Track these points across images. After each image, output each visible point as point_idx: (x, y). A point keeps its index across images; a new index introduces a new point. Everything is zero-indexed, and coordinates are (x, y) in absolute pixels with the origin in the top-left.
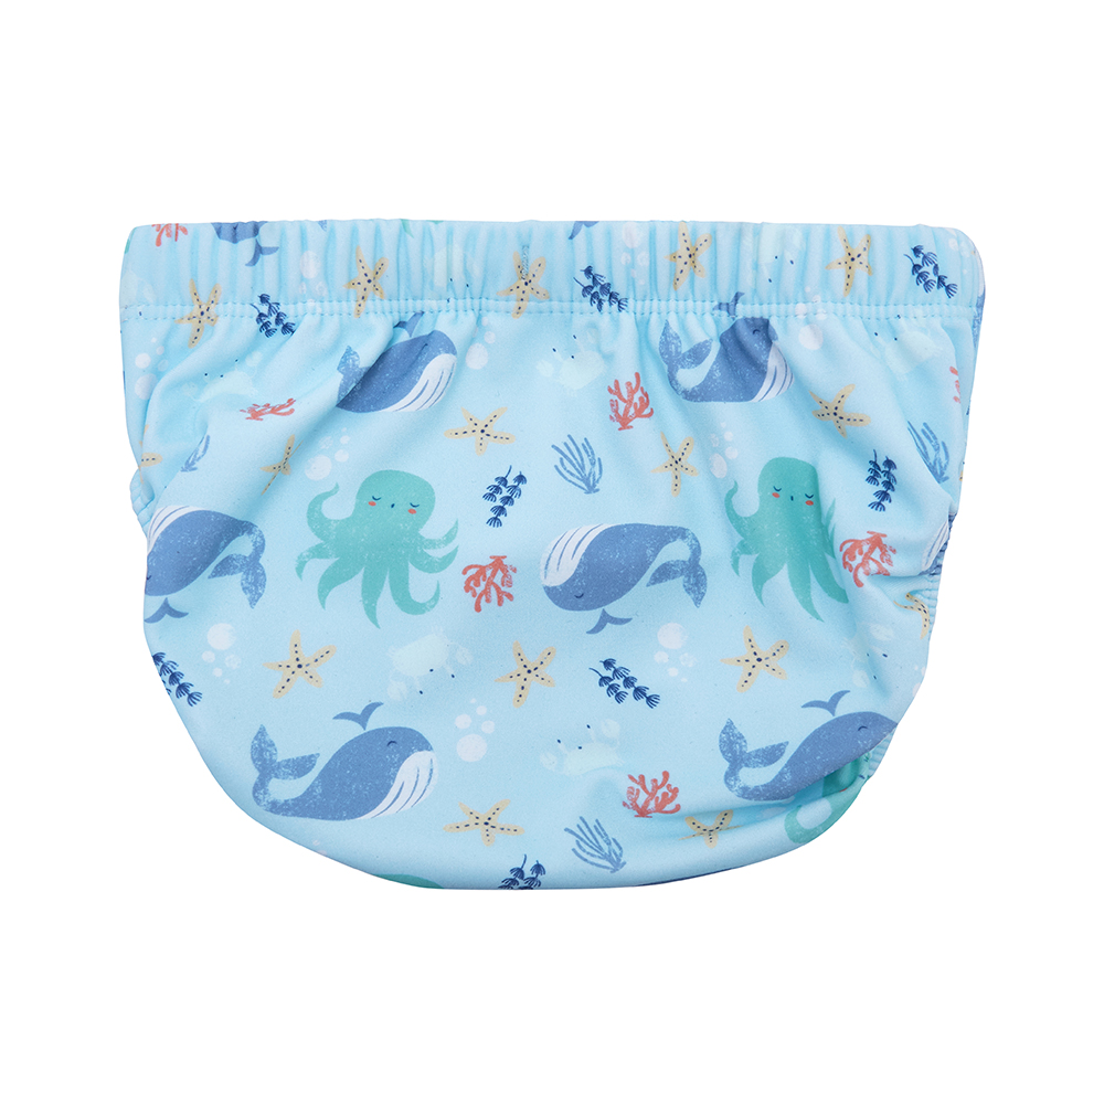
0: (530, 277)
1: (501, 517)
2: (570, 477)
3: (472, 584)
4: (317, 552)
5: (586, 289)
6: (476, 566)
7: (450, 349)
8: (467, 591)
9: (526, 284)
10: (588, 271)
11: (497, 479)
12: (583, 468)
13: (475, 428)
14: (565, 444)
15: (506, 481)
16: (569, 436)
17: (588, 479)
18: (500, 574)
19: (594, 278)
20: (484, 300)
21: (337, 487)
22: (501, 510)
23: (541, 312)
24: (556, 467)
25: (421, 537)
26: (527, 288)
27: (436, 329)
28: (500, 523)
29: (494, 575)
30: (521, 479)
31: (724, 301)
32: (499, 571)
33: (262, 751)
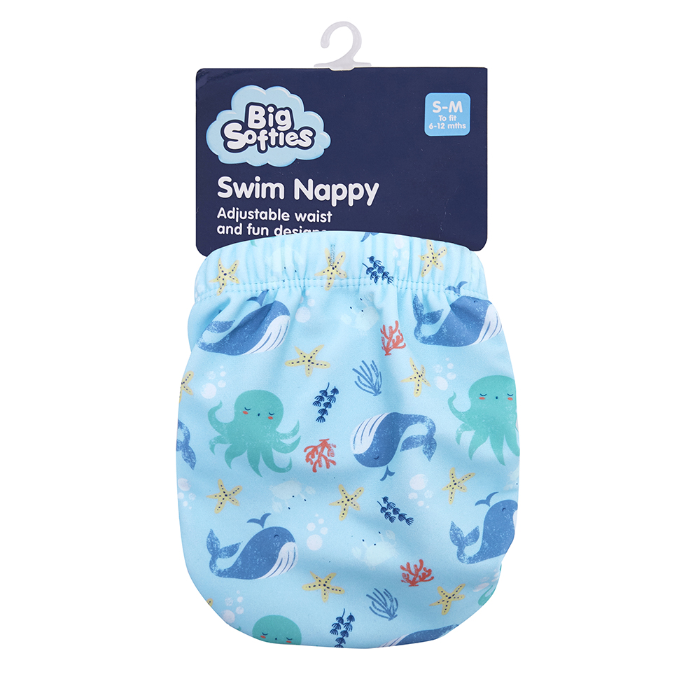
0: (336, 264)
1: (325, 416)
2: (364, 388)
3: (310, 457)
4: (219, 440)
5: (369, 270)
6: (311, 447)
7: (285, 311)
8: (307, 462)
9: (333, 268)
10: (372, 259)
11: (321, 392)
12: (372, 380)
13: (304, 359)
14: (361, 367)
15: (327, 393)
16: (363, 361)
17: (375, 386)
18: (326, 450)
19: (375, 263)
20: (306, 280)
21: (221, 403)
22: (324, 412)
23: (342, 286)
24: (356, 382)
25: (278, 433)
26: (334, 271)
27: (276, 300)
28: (324, 420)
29: (322, 450)
30: (335, 391)
31: (452, 285)
32: (326, 448)
33: (212, 544)
